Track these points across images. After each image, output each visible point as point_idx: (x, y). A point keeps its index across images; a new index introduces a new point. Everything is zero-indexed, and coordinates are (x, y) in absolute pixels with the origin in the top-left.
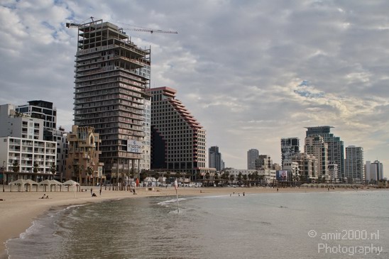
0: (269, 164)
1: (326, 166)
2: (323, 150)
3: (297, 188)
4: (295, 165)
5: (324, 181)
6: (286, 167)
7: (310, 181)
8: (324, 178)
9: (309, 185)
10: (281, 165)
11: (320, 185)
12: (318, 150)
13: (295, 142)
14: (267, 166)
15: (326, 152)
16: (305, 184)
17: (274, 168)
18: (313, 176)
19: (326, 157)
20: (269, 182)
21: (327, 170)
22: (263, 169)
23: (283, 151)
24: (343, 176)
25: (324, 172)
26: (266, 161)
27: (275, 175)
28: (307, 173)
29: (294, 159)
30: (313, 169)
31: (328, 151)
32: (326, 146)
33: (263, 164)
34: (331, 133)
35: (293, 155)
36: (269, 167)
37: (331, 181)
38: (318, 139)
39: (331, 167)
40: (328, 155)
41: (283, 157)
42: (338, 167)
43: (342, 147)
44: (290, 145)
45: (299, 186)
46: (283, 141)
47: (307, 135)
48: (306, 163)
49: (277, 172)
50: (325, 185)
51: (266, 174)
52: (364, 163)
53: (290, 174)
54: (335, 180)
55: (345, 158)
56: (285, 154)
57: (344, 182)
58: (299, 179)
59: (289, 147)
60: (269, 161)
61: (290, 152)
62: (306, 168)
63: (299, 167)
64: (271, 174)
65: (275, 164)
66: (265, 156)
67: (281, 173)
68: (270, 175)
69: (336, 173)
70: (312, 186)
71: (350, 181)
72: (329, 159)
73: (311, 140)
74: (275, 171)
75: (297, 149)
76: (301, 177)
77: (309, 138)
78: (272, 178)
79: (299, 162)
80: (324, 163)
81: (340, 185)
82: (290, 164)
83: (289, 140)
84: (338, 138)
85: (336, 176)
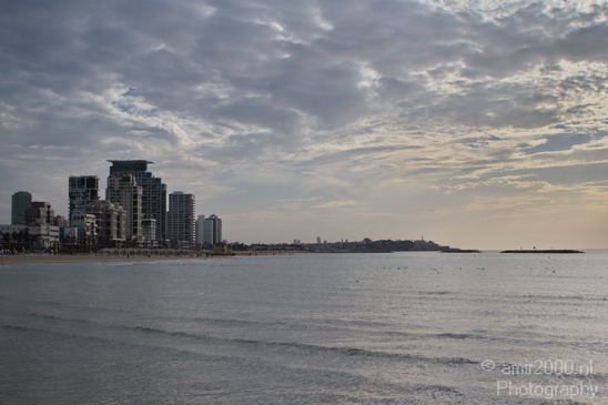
0: (49, 217)
1: (139, 221)
2: (136, 196)
3: (92, 255)
4: (90, 219)
5: (135, 244)
6: (75, 222)
7: (113, 244)
8: (136, 240)
9: (112, 250)
10: (67, 218)
11: (129, 250)
12: (127, 196)
13: (91, 182)
14: (44, 220)
15: (140, 201)
16: (106, 249)
17: (56, 224)
18: (119, 236)
19: (139, 207)
20: (47, 245)
21: (139, 228)
22: (38, 225)
23: (72, 196)
24: (164, 237)
25: (135, 231)
26: (43, 211)
27: (57, 234)
28: (108, 232)
29: (89, 210)
30: (118, 225)
31: (143, 198)
32: (140, 191)
33: (39, 216)
34: (148, 170)
35: (88, 202)
36: (48, 221)
37: (145, 244)
38: (127, 179)
39: (146, 224)
40: (143, 204)
41: (72, 206)
42: (157, 224)
43: (164, 193)
44: (83, 187)
45: (95, 252)
46: (72, 180)
47: (111, 173)
48: (109, 216)
49: (62, 230)
50: (136, 250)
51: (44, 232)
52: (196, 218)
53: (82, 233)
54: (152, 243)
55: (168, 210)
56: (76, 202)
57: (165, 246)
58: (97, 241)
59: (81, 190)
60: (48, 212)
61: (84, 198)
62: (108, 224)
63: (97, 222)
64: (52, 233)
65: (59, 217)
66: (42, 204)
67: (67, 231)
68: (49, 234)
69: (153, 232)
70: (116, 253)
71: (174, 245)
72: (143, 211)
73: (117, 180)
74: (57, 228)
75: (94, 194)
76: (99, 238)
77: (114, 178)
78: (52, 239)
79: (97, 215)
80: (135, 217)
81: (159, 250)
82: (83, 218)
83: (82, 179)
84: (159, 180)
85: (153, 237)
